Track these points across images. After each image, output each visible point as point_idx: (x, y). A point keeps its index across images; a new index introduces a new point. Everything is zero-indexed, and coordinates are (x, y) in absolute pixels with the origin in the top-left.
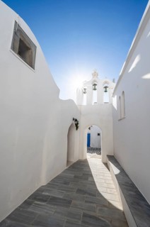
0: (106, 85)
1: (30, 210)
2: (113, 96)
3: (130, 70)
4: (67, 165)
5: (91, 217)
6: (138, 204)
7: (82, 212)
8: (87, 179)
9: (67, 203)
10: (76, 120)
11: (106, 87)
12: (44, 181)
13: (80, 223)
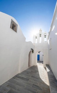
0: (45, 35)
1: (15, 80)
2: (48, 39)
3: (52, 30)
4: (29, 67)
5: (36, 86)
6: (54, 83)
7: (32, 84)
8: (36, 73)
9: (27, 80)
10: (32, 49)
11: (45, 36)
12: (19, 72)
13: (31, 87)
